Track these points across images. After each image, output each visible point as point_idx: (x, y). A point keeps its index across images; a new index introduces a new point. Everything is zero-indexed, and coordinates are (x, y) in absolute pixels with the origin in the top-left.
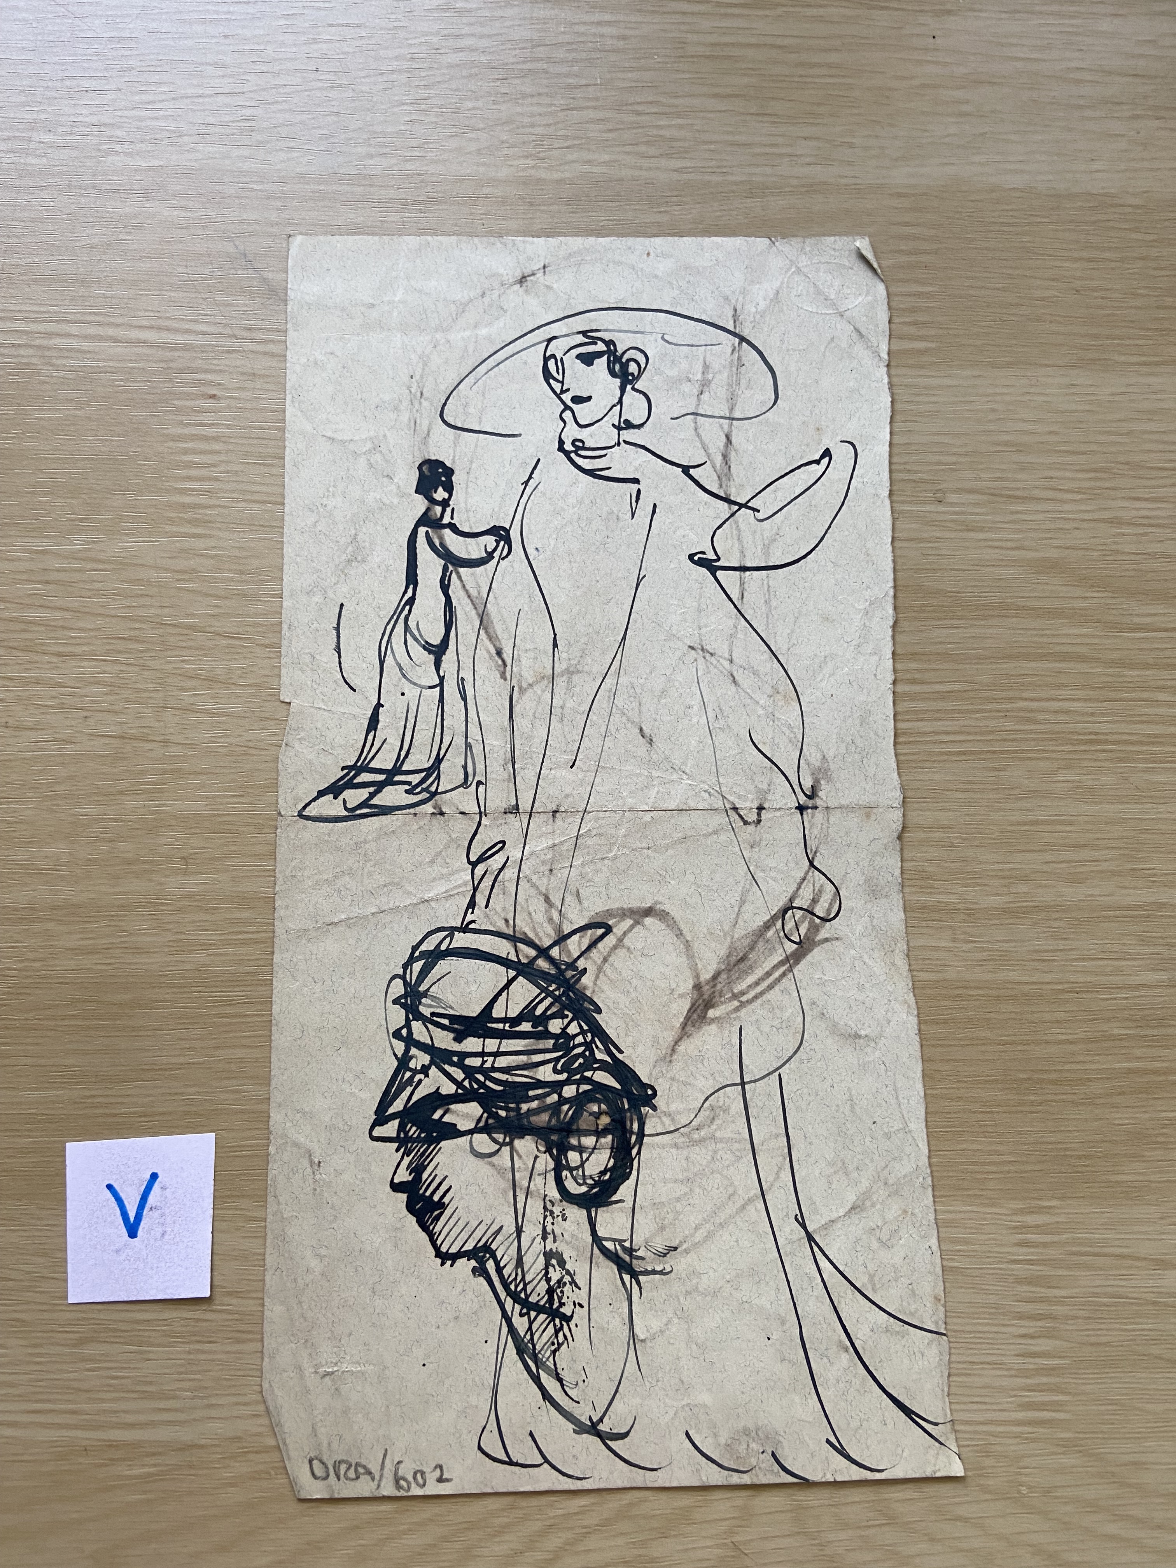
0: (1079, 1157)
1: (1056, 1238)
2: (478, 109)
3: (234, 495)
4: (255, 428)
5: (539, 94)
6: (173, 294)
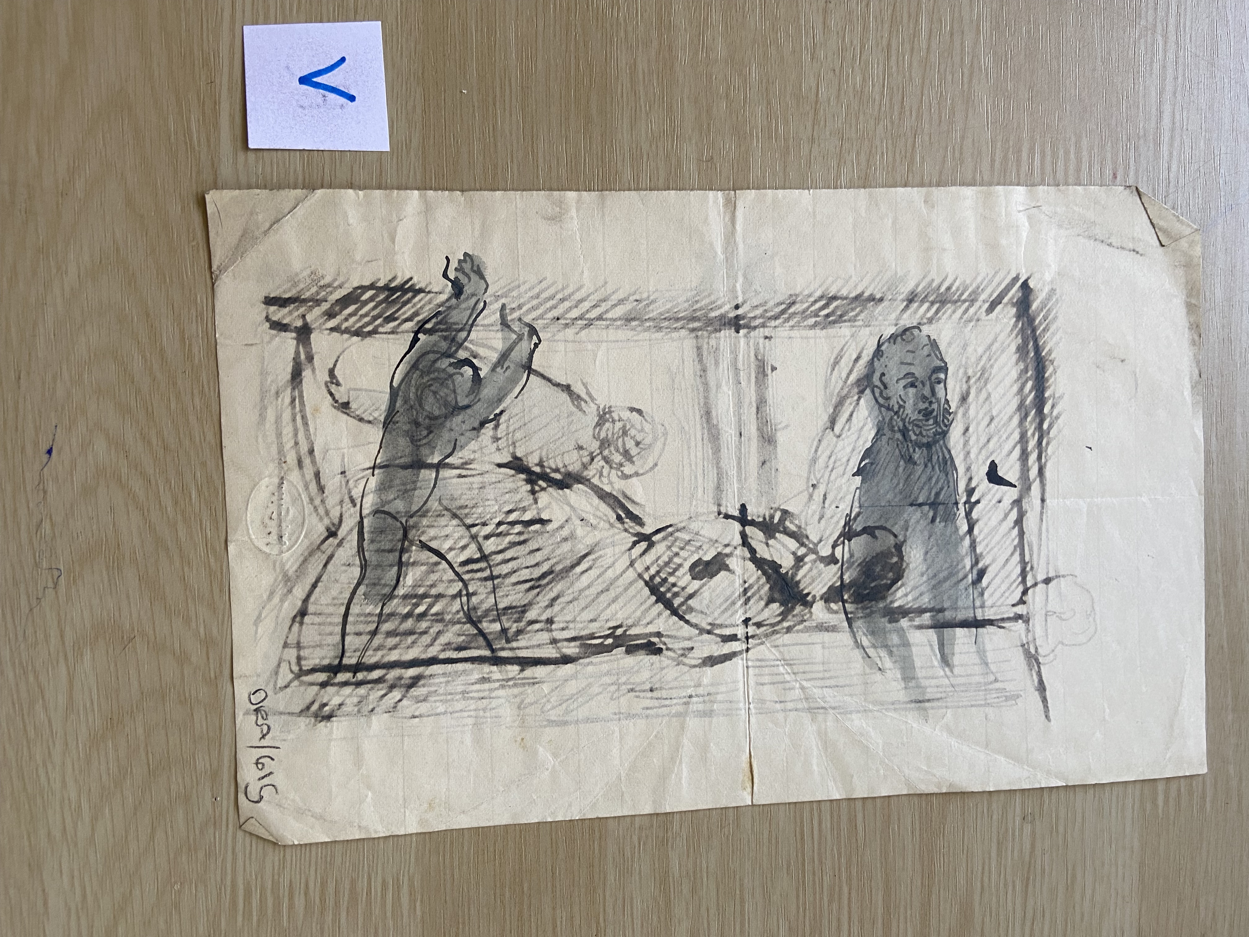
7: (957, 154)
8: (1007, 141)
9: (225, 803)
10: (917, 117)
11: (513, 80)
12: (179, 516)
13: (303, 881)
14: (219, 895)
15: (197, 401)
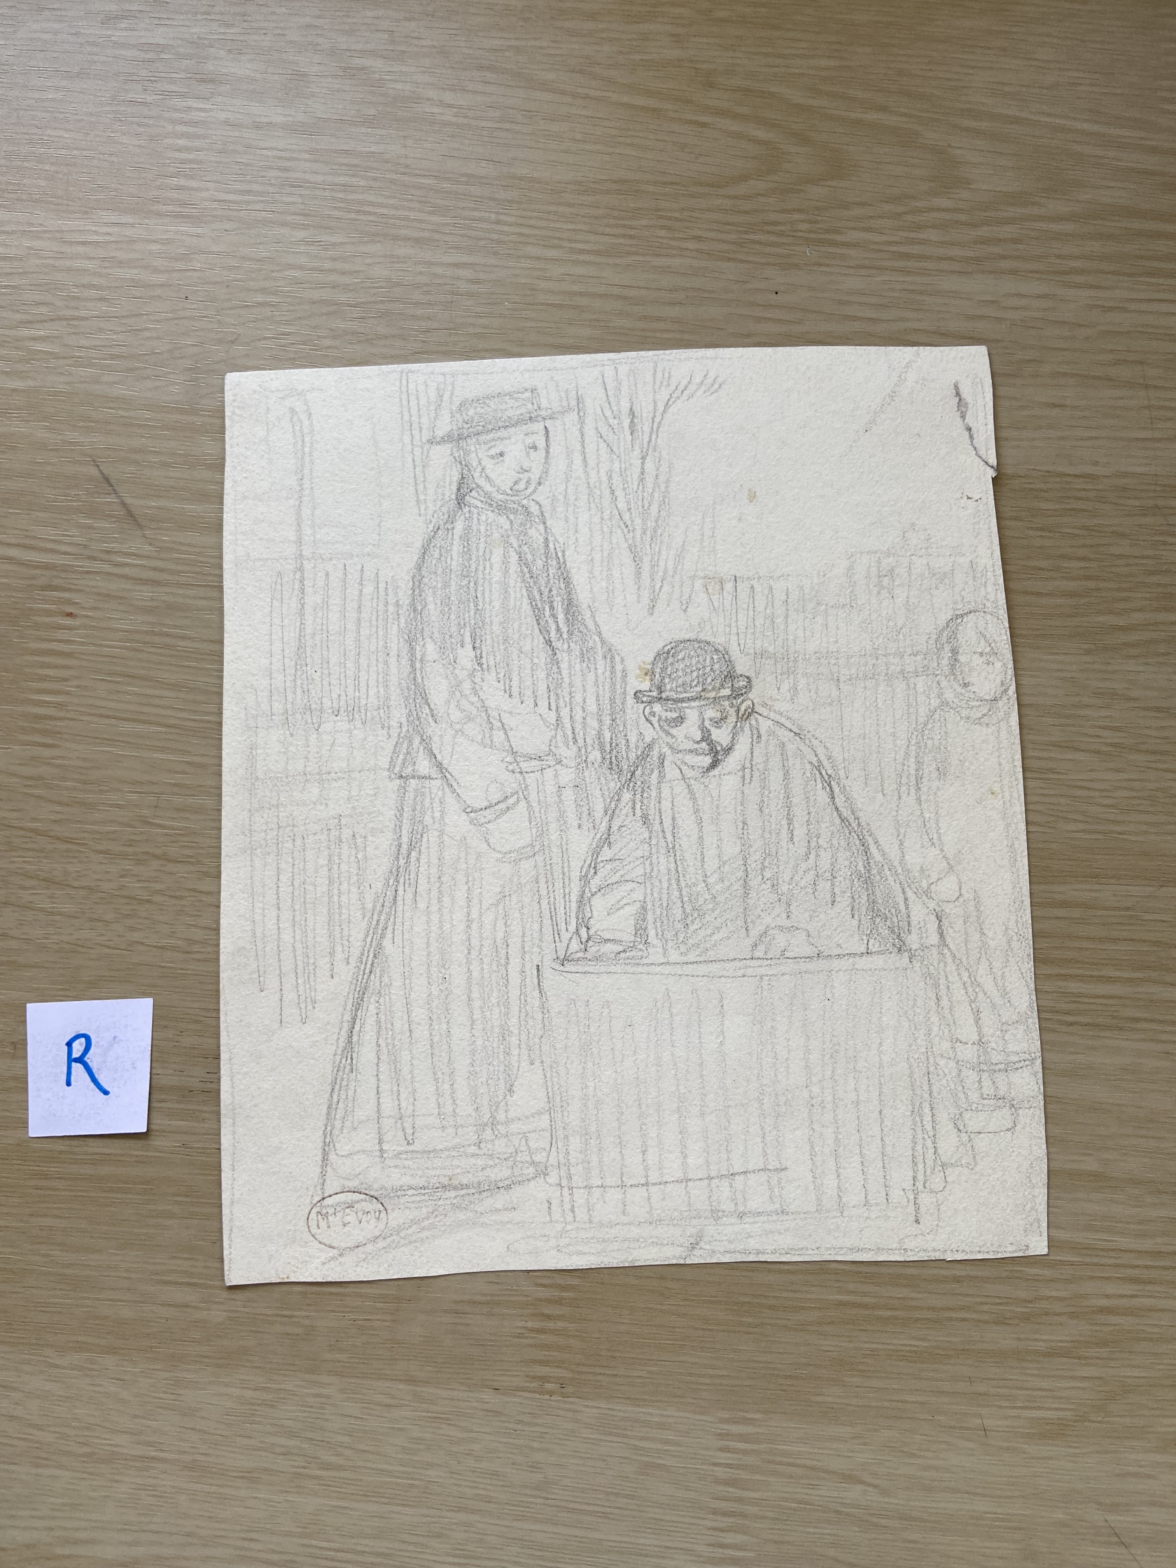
0: (786, 1377)
1: (755, 1447)
2: (336, 348)
3: (82, 709)
4: (108, 646)
5: (393, 336)
6: (41, 514)
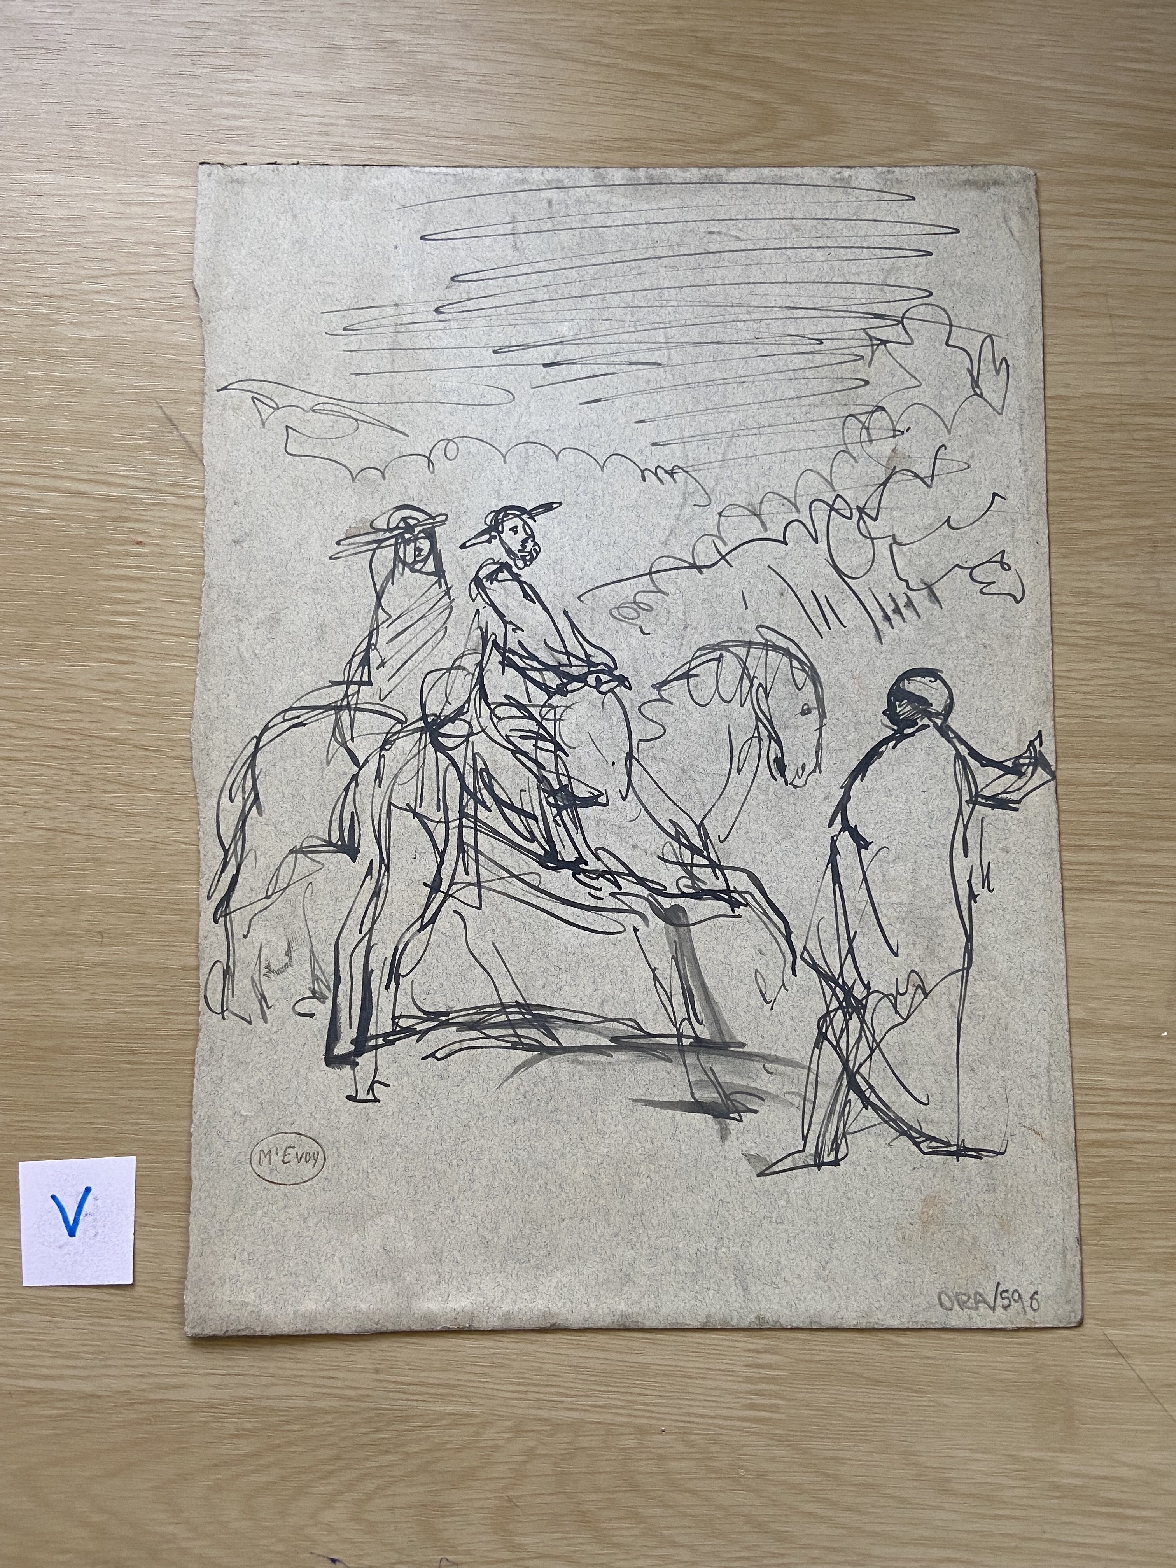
3: (153, 629)
4: (175, 571)
6: (109, 452)
7: (111, 696)
8: (100, 647)
9: (665, 1423)
10: (75, 734)
11: (17, 1118)
12: (400, 1449)
13: (746, 1354)
14: (754, 1434)
15: (296, 1427)
